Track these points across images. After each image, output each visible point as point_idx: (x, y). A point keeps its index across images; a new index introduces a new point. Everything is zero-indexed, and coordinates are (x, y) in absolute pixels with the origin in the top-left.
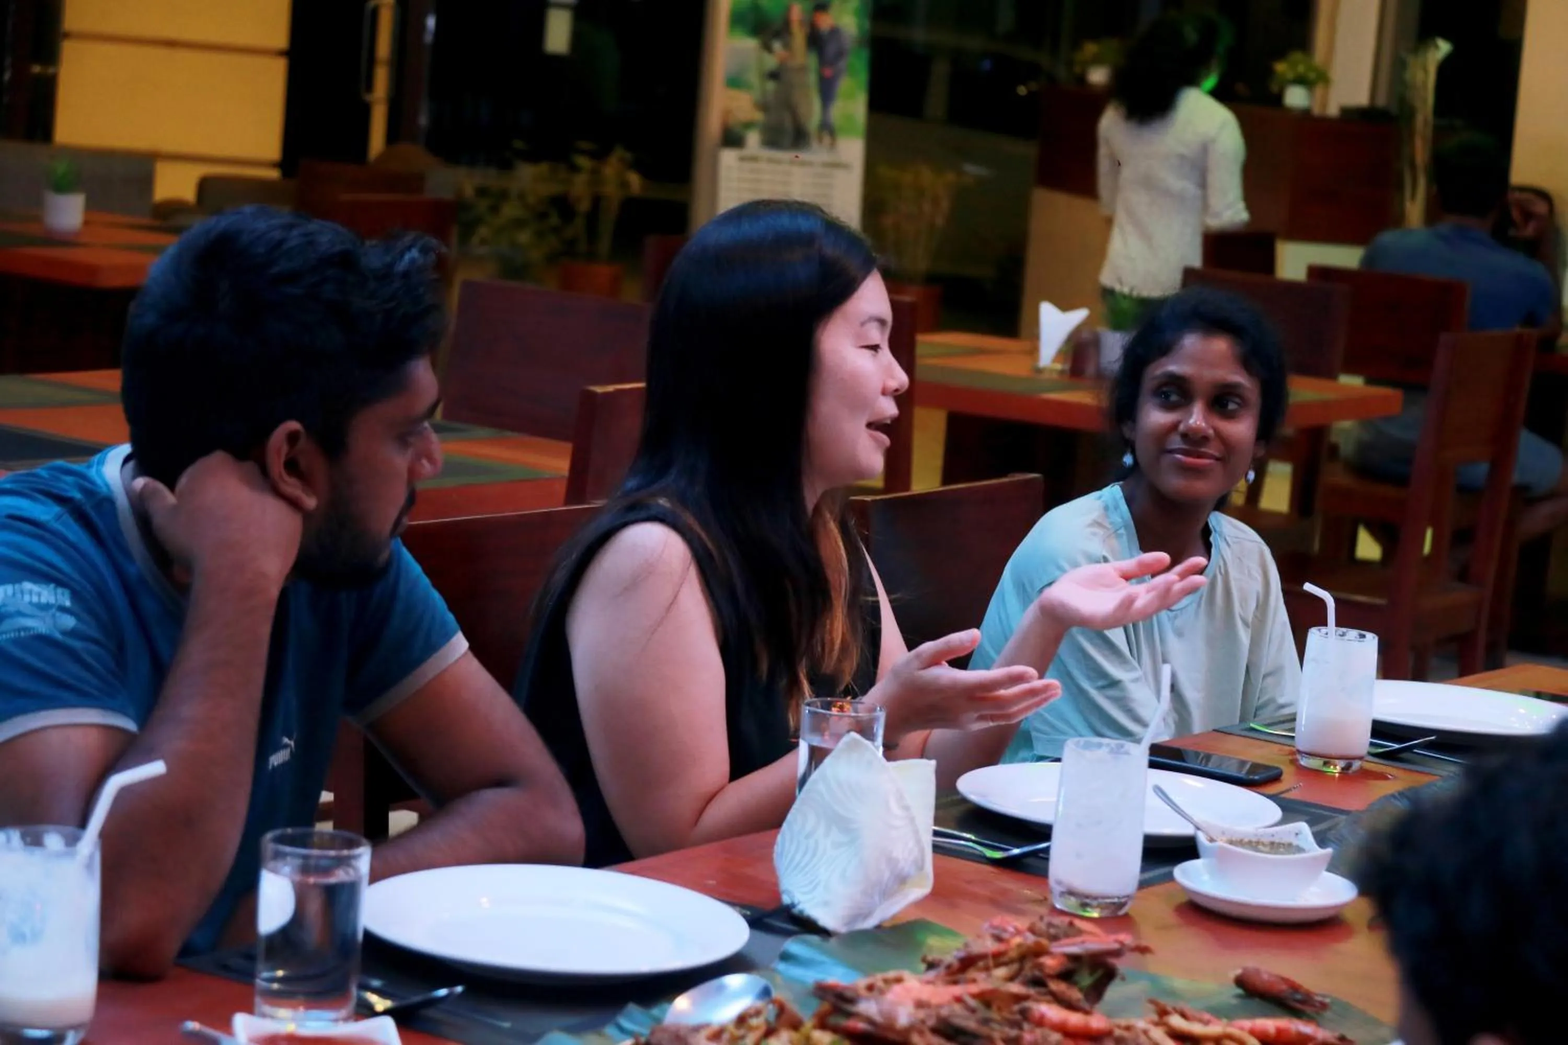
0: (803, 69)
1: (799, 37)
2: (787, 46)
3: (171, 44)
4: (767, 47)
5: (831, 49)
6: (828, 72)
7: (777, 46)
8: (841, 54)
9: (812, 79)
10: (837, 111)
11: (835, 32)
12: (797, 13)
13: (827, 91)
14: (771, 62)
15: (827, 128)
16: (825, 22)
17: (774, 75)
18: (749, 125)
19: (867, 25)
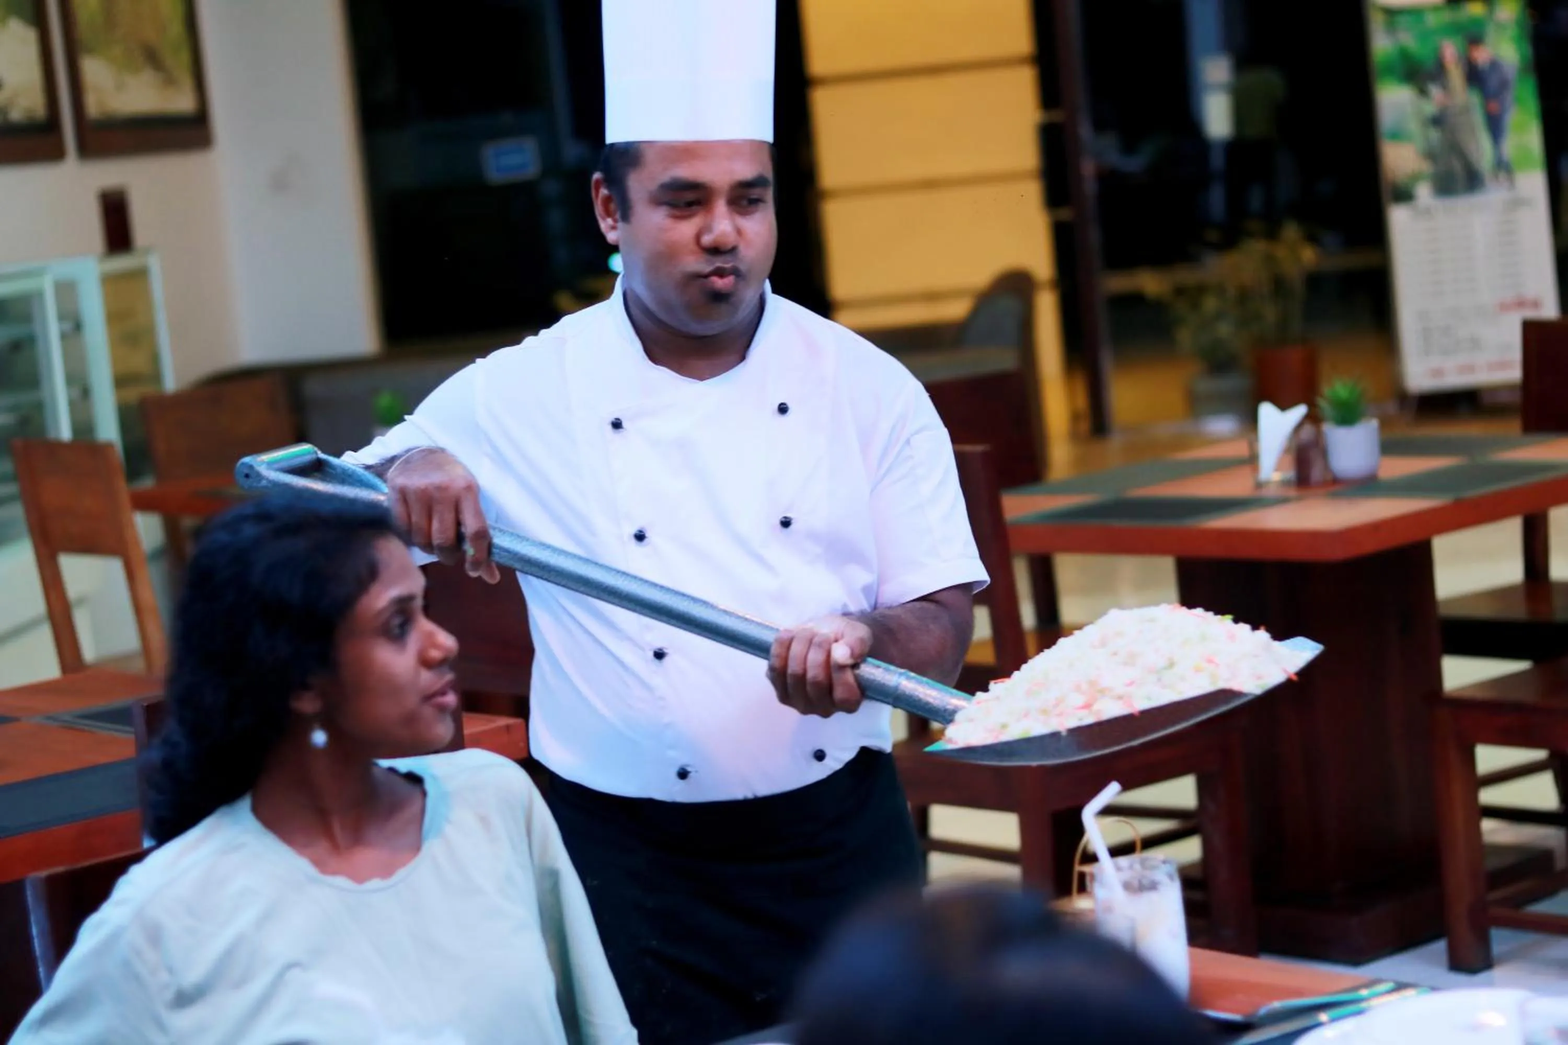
0: (1466, 110)
1: (1456, 75)
2: (1445, 87)
3: (930, 185)
4: (1423, 92)
5: (1493, 82)
6: (1494, 106)
7: (1435, 91)
8: (1504, 85)
9: (1478, 119)
10: (1510, 145)
11: (1495, 65)
12: (1451, 51)
13: (1495, 126)
14: (1430, 108)
15: (1503, 166)
16: (1482, 56)
17: (1437, 121)
18: (1416, 177)
19: (1528, 50)
